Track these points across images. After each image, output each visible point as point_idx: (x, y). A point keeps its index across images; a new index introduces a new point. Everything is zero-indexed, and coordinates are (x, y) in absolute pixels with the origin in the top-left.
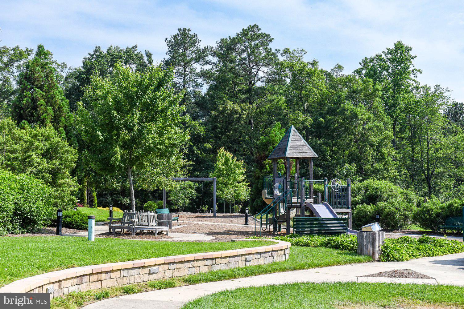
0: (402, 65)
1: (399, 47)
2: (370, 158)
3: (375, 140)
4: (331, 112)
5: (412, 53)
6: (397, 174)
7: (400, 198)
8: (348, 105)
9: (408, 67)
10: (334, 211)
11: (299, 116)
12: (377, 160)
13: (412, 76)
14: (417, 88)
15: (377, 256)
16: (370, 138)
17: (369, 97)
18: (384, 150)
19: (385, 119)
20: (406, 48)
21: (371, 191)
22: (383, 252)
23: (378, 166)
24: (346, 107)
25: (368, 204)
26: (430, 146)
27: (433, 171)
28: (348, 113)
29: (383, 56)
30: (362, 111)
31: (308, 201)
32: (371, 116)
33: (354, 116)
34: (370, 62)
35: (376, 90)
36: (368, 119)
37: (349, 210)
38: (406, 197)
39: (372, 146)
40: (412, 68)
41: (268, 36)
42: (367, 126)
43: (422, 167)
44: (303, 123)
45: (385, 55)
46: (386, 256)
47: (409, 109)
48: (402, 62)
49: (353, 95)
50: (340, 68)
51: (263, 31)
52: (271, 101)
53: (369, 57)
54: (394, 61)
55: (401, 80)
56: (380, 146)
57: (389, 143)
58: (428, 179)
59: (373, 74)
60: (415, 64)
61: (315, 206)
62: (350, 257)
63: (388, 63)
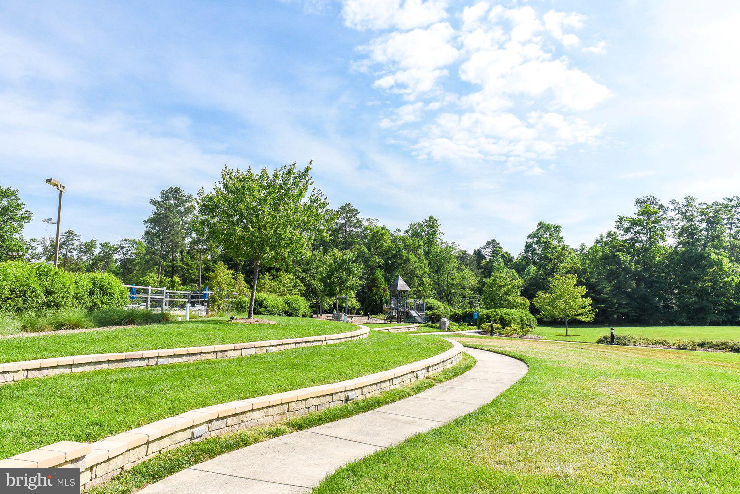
0: (433, 230)
1: (431, 219)
2: (416, 284)
3: (419, 273)
4: (395, 256)
5: (439, 223)
6: (430, 293)
7: (443, 308)
8: (405, 253)
9: (437, 231)
10: (419, 314)
11: (376, 259)
12: (419, 285)
13: (439, 236)
14: (442, 243)
15: (446, 330)
16: (416, 272)
17: (416, 249)
18: (423, 279)
19: (424, 262)
20: (435, 220)
21: (429, 305)
22: (448, 328)
23: (420, 288)
24: (404, 254)
25: (428, 311)
26: (448, 277)
27: (450, 292)
28: (404, 258)
29: (422, 224)
30: (412, 257)
31: (407, 309)
32: (417, 260)
33: (408, 259)
34: (414, 226)
35: (420, 245)
36: (415, 262)
37: (424, 314)
38: (445, 308)
39: (417, 277)
40: (439, 231)
41: (357, 210)
42: (415, 266)
43: (444, 289)
44: (378, 263)
45: (423, 223)
46: (449, 330)
47: (437, 255)
48: (433, 228)
49: (407, 248)
50: (399, 231)
51: (354, 207)
52: (359, 249)
53: (413, 223)
54: (429, 227)
55: (433, 238)
56: (421, 278)
57: (426, 275)
58: (447, 296)
59: (416, 234)
60: (440, 229)
61: (411, 311)
62: (438, 330)
63: (425, 228)
